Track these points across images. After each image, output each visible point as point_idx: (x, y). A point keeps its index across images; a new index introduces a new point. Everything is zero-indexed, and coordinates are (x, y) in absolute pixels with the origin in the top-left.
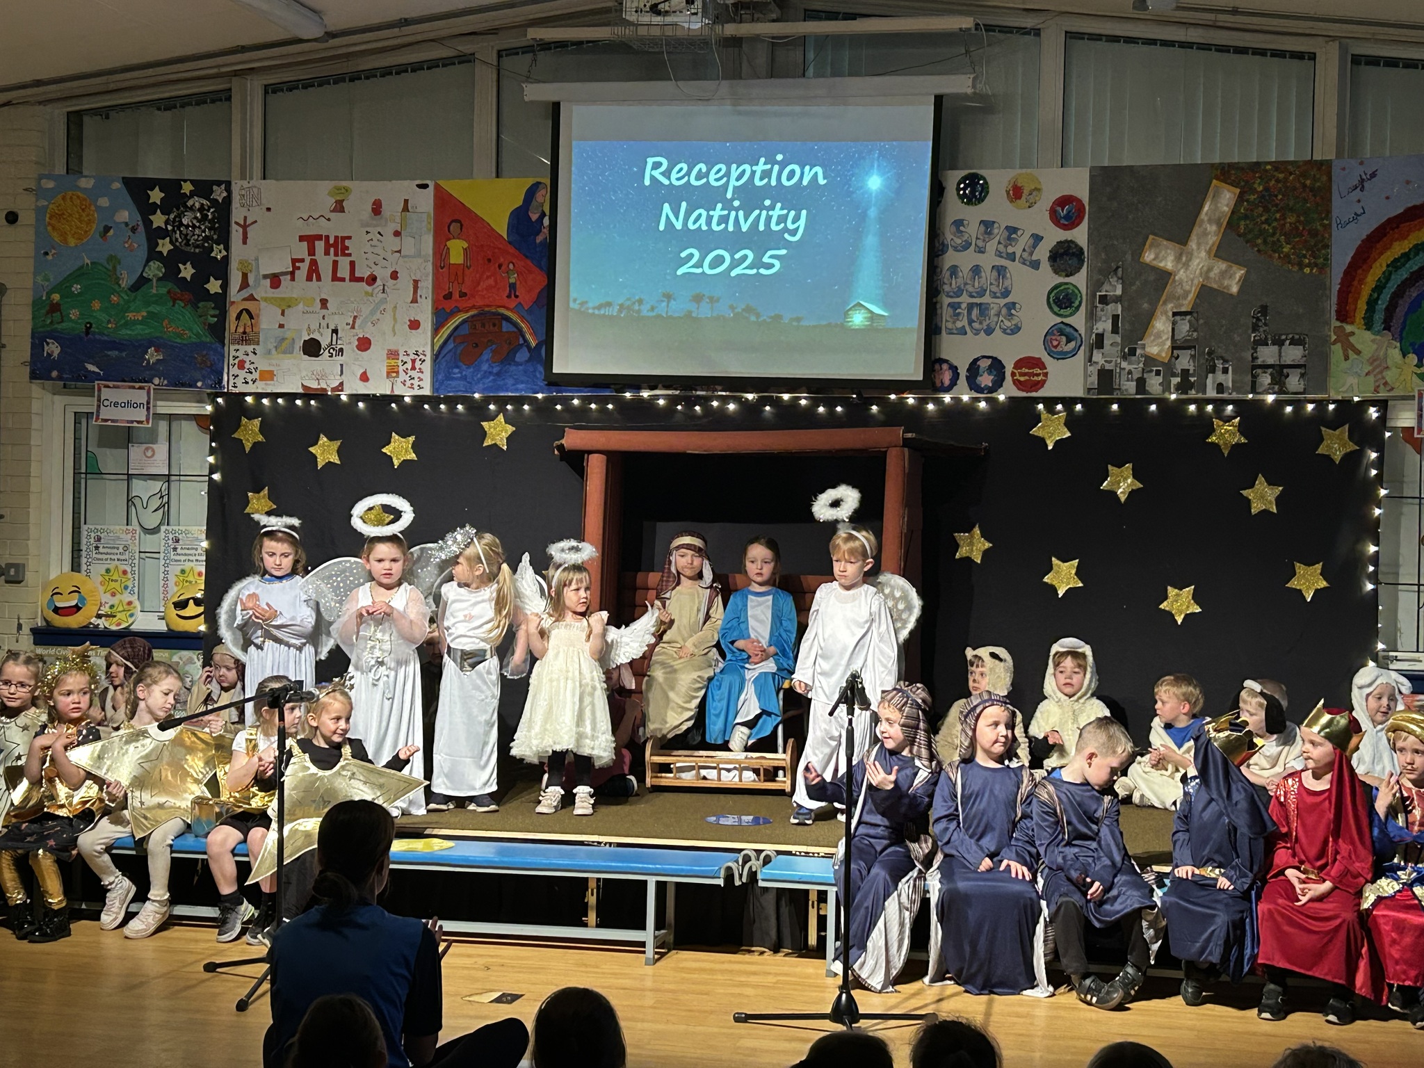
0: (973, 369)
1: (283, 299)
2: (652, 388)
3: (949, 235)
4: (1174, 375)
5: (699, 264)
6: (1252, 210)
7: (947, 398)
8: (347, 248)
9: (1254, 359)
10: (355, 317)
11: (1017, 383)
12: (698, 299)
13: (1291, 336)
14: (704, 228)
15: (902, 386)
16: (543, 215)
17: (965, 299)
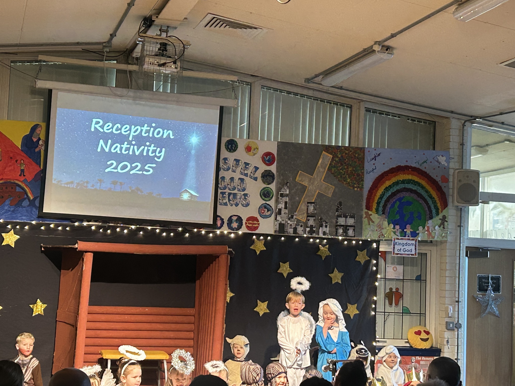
0: (230, 220)
2: (89, 222)
3: (221, 164)
4: (308, 227)
5: (116, 168)
6: (337, 164)
7: (218, 232)
9: (337, 222)
11: (248, 227)
12: (114, 183)
13: (350, 214)
14: (119, 152)
15: (200, 226)
16: (39, 139)
17: (227, 191)
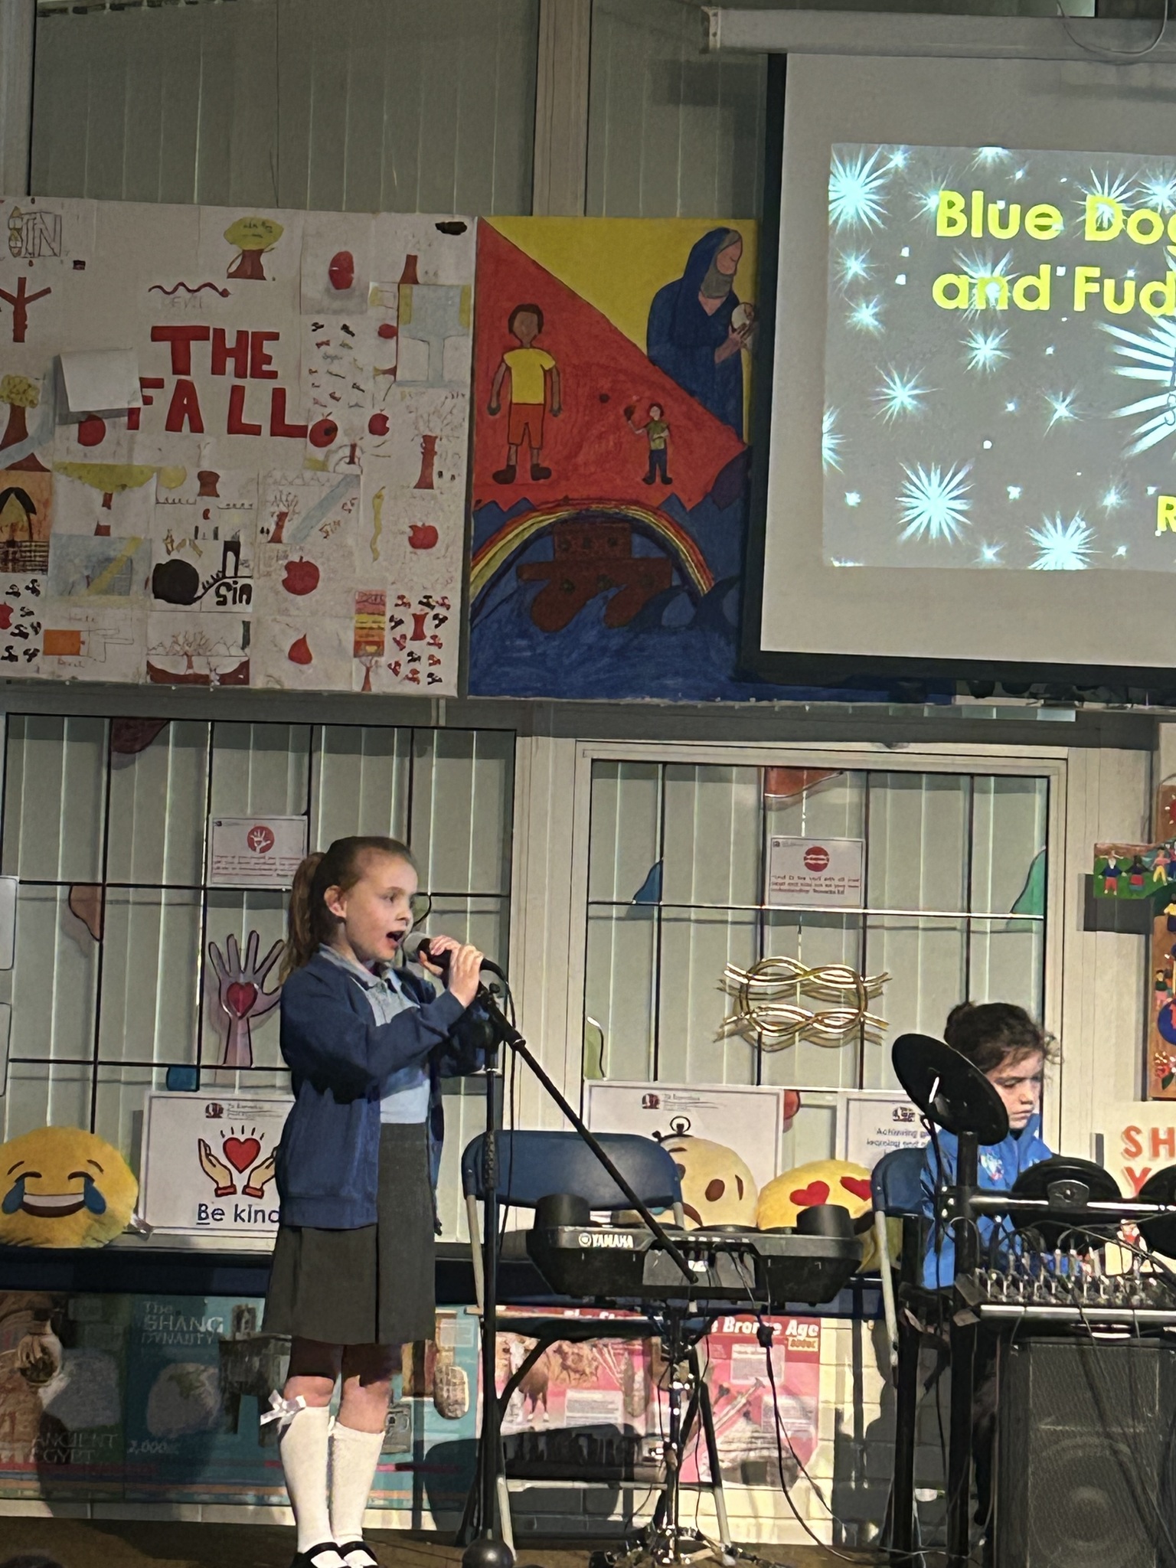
1: (111, 468)
2: (980, 692)
8: (269, 363)
10: (282, 517)
16: (732, 302)
